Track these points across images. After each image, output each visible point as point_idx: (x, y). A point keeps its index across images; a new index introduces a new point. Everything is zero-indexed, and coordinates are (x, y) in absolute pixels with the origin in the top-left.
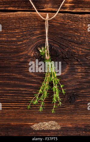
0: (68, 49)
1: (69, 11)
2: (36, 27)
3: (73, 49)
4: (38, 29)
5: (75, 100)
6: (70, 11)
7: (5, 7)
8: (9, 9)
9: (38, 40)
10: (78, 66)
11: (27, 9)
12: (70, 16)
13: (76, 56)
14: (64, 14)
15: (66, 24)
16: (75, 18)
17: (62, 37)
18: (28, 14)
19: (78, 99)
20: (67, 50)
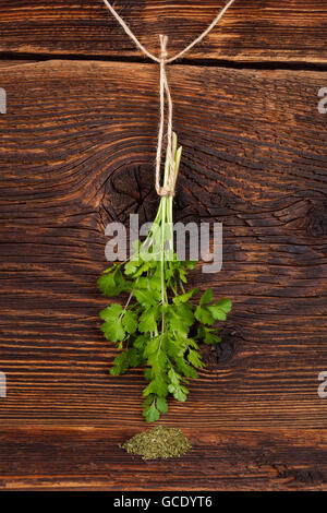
0: (214, 184)
1: (221, 57)
2: (110, 110)
3: (231, 184)
4: (116, 117)
5: (234, 351)
6: (225, 57)
7: (10, 44)
8: (21, 50)
9: (117, 156)
10: (247, 242)
11: (81, 52)
12: (224, 77)
13: (240, 207)
14: (203, 69)
15: (209, 103)
16: (241, 81)
17: (197, 144)
18: (84, 68)
19: (245, 350)
20: (210, 189)
